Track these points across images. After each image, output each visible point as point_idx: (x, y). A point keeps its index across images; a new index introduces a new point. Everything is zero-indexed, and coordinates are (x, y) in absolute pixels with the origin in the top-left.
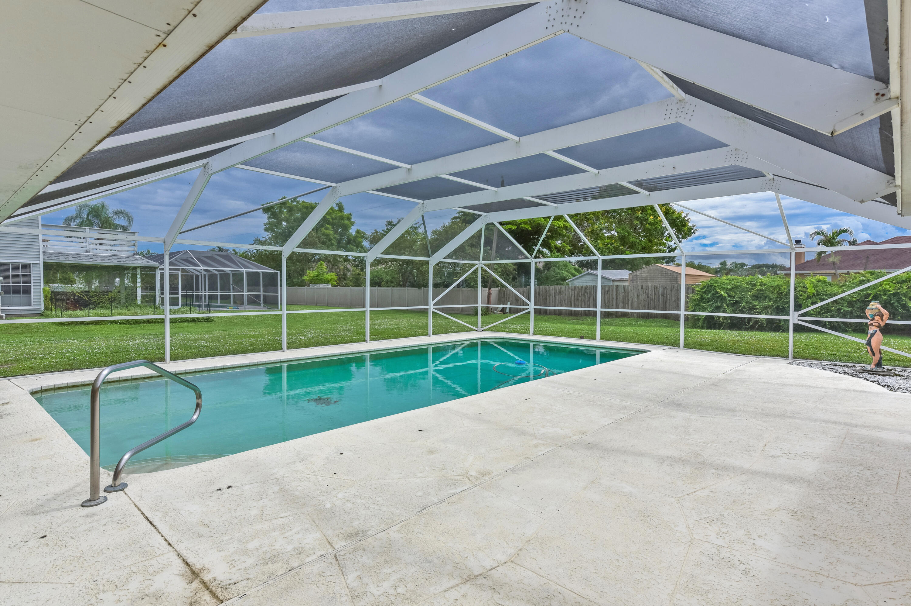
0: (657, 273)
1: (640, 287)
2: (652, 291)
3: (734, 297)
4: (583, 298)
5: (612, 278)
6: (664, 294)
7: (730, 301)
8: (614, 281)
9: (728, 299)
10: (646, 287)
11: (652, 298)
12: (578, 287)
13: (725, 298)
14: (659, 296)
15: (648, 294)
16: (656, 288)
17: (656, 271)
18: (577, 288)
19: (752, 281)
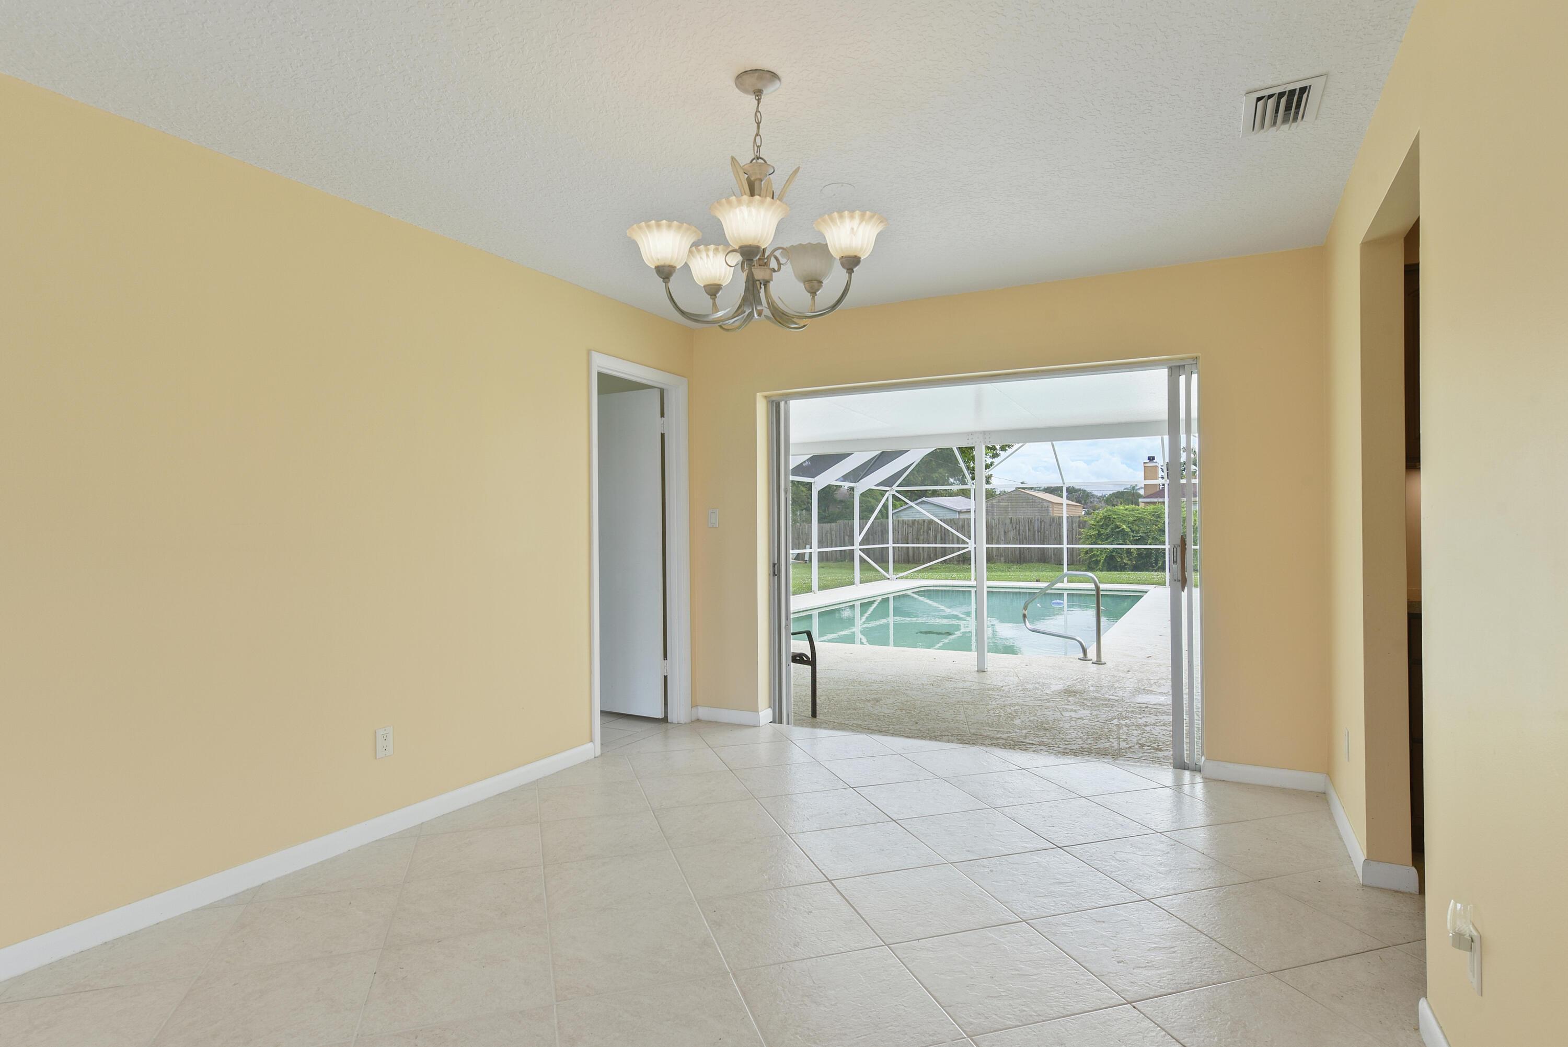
0: (1022, 501)
1: (1008, 521)
2: (1025, 526)
3: (1138, 532)
4: (926, 536)
5: (959, 508)
6: (1041, 529)
7: (1133, 537)
8: (960, 512)
9: (1132, 534)
10: (1016, 520)
11: (1025, 535)
12: (918, 521)
13: (1127, 534)
14: (1034, 532)
15: (1019, 530)
16: (1030, 522)
17: (1018, 499)
18: (916, 524)
19: (1156, 512)
